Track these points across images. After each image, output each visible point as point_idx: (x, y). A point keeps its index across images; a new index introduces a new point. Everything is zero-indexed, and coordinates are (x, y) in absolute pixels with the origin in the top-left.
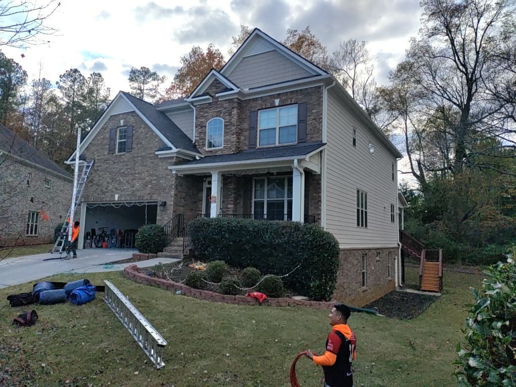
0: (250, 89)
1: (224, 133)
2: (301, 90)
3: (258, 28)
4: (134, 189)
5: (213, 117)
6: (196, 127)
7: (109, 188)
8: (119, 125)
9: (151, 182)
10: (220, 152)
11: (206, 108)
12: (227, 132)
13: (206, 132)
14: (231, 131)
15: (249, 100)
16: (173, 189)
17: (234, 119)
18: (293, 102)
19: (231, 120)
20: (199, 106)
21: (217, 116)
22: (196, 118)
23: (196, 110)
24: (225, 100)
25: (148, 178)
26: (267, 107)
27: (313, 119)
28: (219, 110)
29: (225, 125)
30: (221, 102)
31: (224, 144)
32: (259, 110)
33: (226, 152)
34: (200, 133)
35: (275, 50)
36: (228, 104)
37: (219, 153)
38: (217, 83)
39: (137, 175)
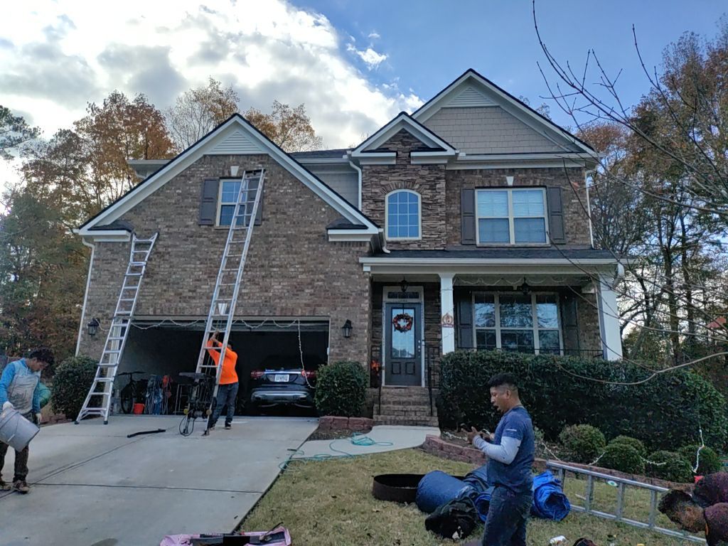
0: (467, 155)
1: (423, 216)
2: (549, 169)
3: (474, 69)
4: (271, 294)
5: (398, 188)
6: (363, 200)
7: (198, 290)
8: (227, 174)
9: (310, 284)
10: (416, 245)
11: (384, 172)
12: (429, 215)
13: (384, 210)
14: (438, 214)
15: (459, 171)
16: (366, 298)
17: (441, 197)
18: (538, 184)
19: (435, 196)
20: (368, 167)
21: (406, 188)
22: (364, 186)
23: (362, 173)
24: (423, 165)
25: (304, 276)
26: (493, 185)
27: (574, 213)
28: (410, 178)
29: (423, 203)
30: (414, 167)
31: (423, 234)
32: (477, 188)
33: (427, 247)
34: (372, 210)
35: (499, 107)
36: (427, 172)
37: (415, 247)
38: (404, 137)
39: (275, 269)
